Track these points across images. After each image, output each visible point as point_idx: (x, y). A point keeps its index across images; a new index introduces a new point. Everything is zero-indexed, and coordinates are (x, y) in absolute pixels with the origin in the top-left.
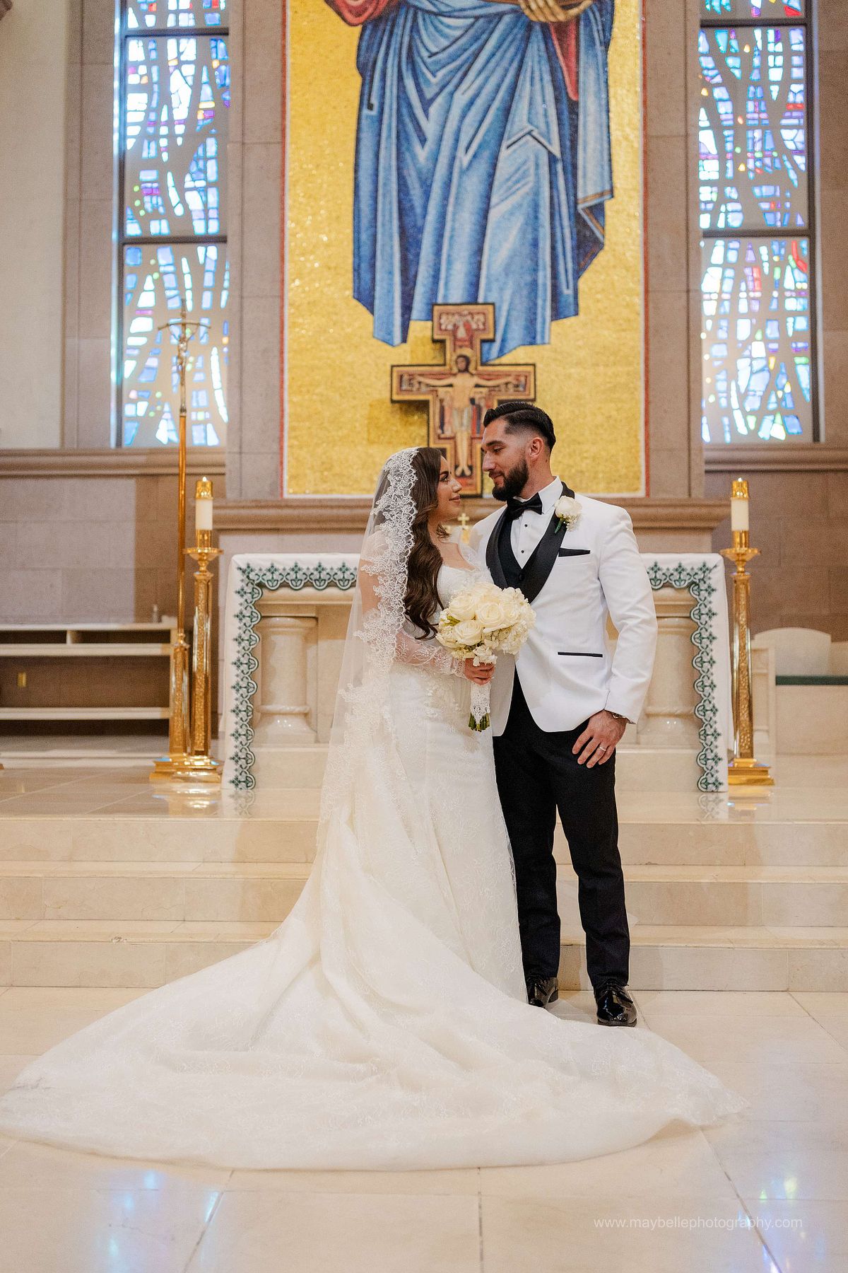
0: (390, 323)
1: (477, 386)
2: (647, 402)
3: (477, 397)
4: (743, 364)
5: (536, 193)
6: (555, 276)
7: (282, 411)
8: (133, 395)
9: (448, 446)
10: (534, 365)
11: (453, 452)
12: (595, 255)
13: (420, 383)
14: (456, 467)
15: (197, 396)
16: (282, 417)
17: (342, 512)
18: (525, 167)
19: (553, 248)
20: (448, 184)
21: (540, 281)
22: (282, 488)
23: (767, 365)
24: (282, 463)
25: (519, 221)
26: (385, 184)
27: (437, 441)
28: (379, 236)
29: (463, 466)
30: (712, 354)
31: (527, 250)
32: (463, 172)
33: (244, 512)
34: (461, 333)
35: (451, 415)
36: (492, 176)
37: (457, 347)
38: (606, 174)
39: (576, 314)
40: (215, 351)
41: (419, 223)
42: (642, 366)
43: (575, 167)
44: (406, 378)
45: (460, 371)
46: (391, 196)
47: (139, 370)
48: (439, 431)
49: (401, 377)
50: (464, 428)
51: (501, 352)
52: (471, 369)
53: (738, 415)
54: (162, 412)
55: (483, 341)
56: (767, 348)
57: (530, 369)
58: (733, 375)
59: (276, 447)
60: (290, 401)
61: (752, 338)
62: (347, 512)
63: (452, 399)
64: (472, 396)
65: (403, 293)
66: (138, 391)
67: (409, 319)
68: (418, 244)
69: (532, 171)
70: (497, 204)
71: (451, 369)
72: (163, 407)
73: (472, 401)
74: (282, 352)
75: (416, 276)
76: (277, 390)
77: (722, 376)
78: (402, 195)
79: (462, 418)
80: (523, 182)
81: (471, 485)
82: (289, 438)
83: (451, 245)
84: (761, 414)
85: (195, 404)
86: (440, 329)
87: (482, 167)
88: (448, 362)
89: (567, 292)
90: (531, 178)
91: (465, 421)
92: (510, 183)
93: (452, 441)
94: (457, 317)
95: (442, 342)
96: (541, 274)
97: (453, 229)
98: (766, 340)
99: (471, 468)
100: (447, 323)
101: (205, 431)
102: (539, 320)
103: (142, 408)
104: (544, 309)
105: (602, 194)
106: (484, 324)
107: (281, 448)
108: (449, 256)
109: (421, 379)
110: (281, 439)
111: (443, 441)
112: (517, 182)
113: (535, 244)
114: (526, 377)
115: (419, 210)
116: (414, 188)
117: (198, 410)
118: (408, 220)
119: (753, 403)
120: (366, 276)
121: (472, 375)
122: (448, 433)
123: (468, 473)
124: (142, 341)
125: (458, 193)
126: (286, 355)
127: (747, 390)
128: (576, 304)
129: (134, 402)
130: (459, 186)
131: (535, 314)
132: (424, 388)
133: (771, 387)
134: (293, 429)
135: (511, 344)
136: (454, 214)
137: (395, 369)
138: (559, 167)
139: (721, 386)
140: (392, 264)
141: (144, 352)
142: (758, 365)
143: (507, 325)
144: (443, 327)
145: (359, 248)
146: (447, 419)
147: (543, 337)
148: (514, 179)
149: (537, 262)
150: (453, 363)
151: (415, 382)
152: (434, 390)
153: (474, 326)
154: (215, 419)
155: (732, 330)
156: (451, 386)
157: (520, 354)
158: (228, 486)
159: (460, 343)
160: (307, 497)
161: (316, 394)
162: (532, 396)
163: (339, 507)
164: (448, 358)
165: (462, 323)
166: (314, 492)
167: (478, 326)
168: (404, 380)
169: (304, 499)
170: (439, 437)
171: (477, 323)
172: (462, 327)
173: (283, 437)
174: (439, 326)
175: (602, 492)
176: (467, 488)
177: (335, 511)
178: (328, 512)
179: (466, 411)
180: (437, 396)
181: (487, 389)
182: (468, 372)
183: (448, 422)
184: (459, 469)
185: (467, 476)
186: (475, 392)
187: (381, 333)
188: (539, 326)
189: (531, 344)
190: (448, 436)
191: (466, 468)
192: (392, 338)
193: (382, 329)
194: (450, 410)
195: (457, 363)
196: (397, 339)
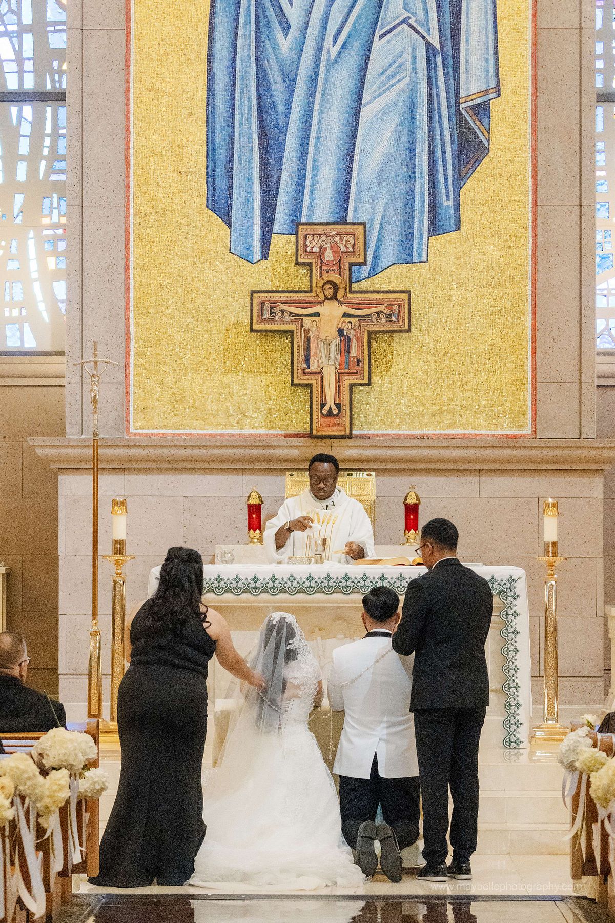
0: (249, 235)
1: (346, 315)
3: (345, 327)
5: (414, 90)
6: (433, 184)
7: (128, 335)
9: (313, 380)
11: (319, 389)
12: (478, 162)
13: (283, 311)
14: (323, 405)
15: (12, 288)
16: (128, 340)
17: (196, 452)
18: (400, 60)
19: (431, 153)
20: (314, 79)
21: (417, 191)
22: (128, 421)
24: (127, 393)
25: (393, 121)
26: (242, 78)
27: (302, 376)
28: (237, 137)
29: (330, 403)
31: (402, 154)
32: (331, 64)
34: (329, 256)
35: (318, 347)
36: (363, 69)
38: (492, 68)
39: (458, 228)
40: (32, 233)
41: (282, 122)
43: (456, 59)
44: (267, 305)
45: (326, 298)
46: (250, 91)
48: (304, 365)
49: (263, 304)
50: (331, 362)
52: (340, 295)
57: (405, 296)
59: (121, 376)
60: (137, 323)
62: (202, 452)
63: (318, 329)
64: (340, 326)
65: (263, 202)
67: (271, 232)
68: (281, 146)
69: (408, 65)
70: (370, 102)
71: (317, 296)
73: (341, 332)
74: (127, 268)
75: (278, 183)
76: (122, 311)
78: (261, 90)
79: (329, 350)
80: (398, 78)
81: (339, 424)
82: (135, 365)
83: (317, 148)
85: (9, 298)
86: (306, 251)
87: (352, 59)
88: (314, 289)
89: (447, 204)
90: (408, 72)
91: (333, 355)
92: (383, 78)
93: (318, 377)
94: (323, 238)
95: (309, 265)
96: (418, 182)
97: (319, 131)
99: (338, 406)
100: (313, 244)
101: (21, 331)
102: (416, 235)
104: (421, 222)
105: (487, 92)
106: (353, 246)
107: (127, 377)
108: (314, 161)
109: (284, 307)
110: (127, 366)
111: (308, 376)
112: (392, 76)
113: (412, 150)
114: (399, 305)
115: (281, 108)
116: (276, 83)
117: (12, 304)
118: (268, 120)
120: (221, 183)
121: (341, 303)
122: (314, 367)
123: (335, 412)
125: (324, 90)
126: (132, 271)
128: (458, 218)
130: (326, 80)
131: (412, 228)
132: (287, 318)
134: (140, 355)
135: (383, 262)
136: (321, 113)
137: (255, 295)
138: (439, 60)
140: (251, 169)
144: (309, 249)
145: (214, 150)
146: (312, 353)
147: (420, 255)
148: (387, 74)
149: (414, 168)
150: (319, 290)
151: (277, 310)
152: (299, 318)
153: (343, 249)
154: (33, 317)
157: (392, 278)
158: (67, 421)
159: (327, 268)
160: (156, 431)
161: (166, 316)
162: (406, 328)
163: (193, 447)
164: (314, 284)
165: (329, 245)
166: (165, 426)
167: (347, 248)
168: (265, 307)
169: (154, 435)
170: (304, 373)
171: (346, 245)
172: (329, 249)
173: (128, 364)
174: (304, 248)
175: (484, 429)
176: (335, 428)
177: (189, 451)
178: (181, 452)
179: (334, 342)
180: (302, 326)
181: (357, 319)
182: (336, 299)
183: (314, 356)
184: (327, 407)
185: (334, 415)
186: (343, 322)
187: (238, 248)
188: (415, 241)
189: (407, 262)
190: (314, 371)
191: (333, 407)
192: (251, 254)
193: (239, 244)
194: (316, 341)
195: (323, 290)
196: (257, 256)
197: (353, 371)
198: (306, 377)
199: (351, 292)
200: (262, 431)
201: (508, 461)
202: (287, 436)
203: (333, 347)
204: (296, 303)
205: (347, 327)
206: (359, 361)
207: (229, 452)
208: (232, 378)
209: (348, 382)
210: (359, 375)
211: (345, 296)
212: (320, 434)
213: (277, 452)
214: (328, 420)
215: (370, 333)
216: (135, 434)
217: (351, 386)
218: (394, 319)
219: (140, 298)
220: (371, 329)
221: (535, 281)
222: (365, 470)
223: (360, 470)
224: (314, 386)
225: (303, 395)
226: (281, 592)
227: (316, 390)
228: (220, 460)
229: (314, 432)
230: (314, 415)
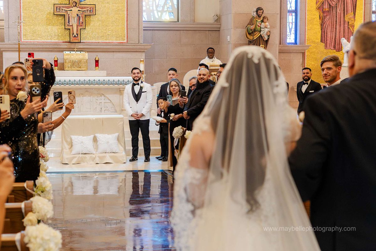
2: (127, 15)
13: (62, 9)
16: (21, 17)
17: (40, 46)
22: (21, 38)
24: (21, 31)
27: (67, 26)
29: (75, 34)
33: (11, 46)
42: (126, 4)
45: (74, 6)
48: (68, 24)
49: (57, 7)
50: (75, 23)
52: (77, 5)
53: (155, 12)
57: (94, 6)
60: (23, 12)
62: (41, 46)
63: (72, 14)
73: (77, 15)
76: (19, 9)
79: (74, 20)
82: (23, 23)
84: (162, 11)
99: (77, 34)
107: (21, 26)
114: (93, 8)
119: (160, 9)
121: (78, 7)
122: (71, 24)
127: (158, 4)
133: (165, 4)
134: (24, 20)
137: (55, 5)
139: (151, 3)
146: (70, 20)
152: (66, 11)
156: (71, 10)
158: (5, 38)
160: (28, 41)
162: (95, 14)
163: (39, 45)
166: (31, 40)
169: (28, 42)
170: (68, 26)
175: (114, 40)
176: (76, 40)
177: (38, 46)
178: (36, 46)
180: (67, 13)
181: (82, 12)
184: (74, 35)
186: (78, 12)
191: (76, 35)
194: (71, 17)
195: (73, 4)
197: (81, 25)
198: (69, 27)
199: (80, 4)
200: (57, 41)
201: (121, 49)
202: (63, 42)
203: (76, 19)
205: (79, 14)
206: (82, 23)
207: (48, 46)
208: (49, 27)
209: (80, 28)
210: (82, 26)
213: (61, 46)
214: (74, 38)
216: (23, 42)
217: (80, 29)
218: (91, 12)
220: (85, 14)
221: (127, 2)
222: (85, 51)
223: (83, 51)
224: (71, 29)
225: (67, 32)
226: (72, 84)
227: (71, 30)
228: (46, 48)
229: (71, 41)
230: (71, 37)
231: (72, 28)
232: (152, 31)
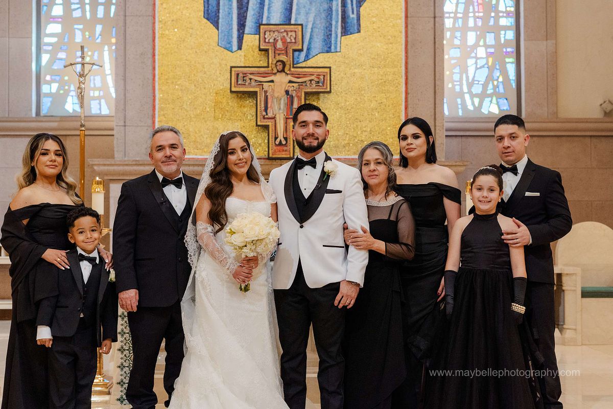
0: (230, 36)
1: (290, 82)
2: (407, 93)
3: (290, 89)
4: (471, 62)
6: (344, 5)
7: (154, 96)
8: (48, 78)
9: (270, 123)
10: (330, 68)
13: (251, 79)
14: (276, 138)
15: (94, 80)
16: (154, 100)
21: (334, 8)
23: (487, 63)
27: (263, 120)
29: (281, 137)
30: (451, 55)
33: (127, 168)
34: (280, 45)
35: (273, 102)
37: (277, 55)
39: (359, 31)
40: (106, 48)
42: (403, 68)
44: (241, 75)
45: (278, 71)
47: (52, 61)
49: (238, 75)
50: (281, 111)
51: (307, 58)
52: (286, 70)
53: (467, 97)
54: (69, 91)
55: (295, 51)
56: (487, 53)
57: (327, 70)
58: (464, 70)
59: (150, 122)
60: (159, 90)
61: (476, 45)
63: (273, 90)
64: (286, 89)
65: (239, 15)
66: (51, 76)
67: (243, 33)
71: (272, 69)
72: (69, 87)
73: (287, 92)
74: (154, 55)
75: (247, 3)
76: (151, 81)
77: (457, 70)
79: (280, 104)
81: (286, 151)
82: (159, 116)
84: (483, 96)
85: (92, 85)
86: (265, 42)
88: (270, 65)
89: (352, 16)
91: (282, 106)
93: (273, 120)
94: (276, 33)
95: (266, 51)
96: (334, 3)
98: (486, 46)
99: (286, 139)
100: (270, 37)
101: (100, 104)
102: (333, 35)
103: (54, 87)
104: (336, 27)
106: (295, 39)
107: (154, 123)
109: (251, 77)
110: (154, 116)
111: (266, 120)
114: (324, 76)
117: (95, 89)
119: (477, 89)
120: (213, 3)
121: (287, 74)
122: (270, 115)
123: (284, 142)
124: (54, 40)
126: (157, 57)
127: (473, 80)
128: (359, 25)
129: (49, 83)
131: (331, 31)
132: (253, 83)
133: (490, 78)
134: (161, 109)
135: (313, 52)
137: (233, 69)
139: (456, 77)
141: (57, 48)
142: (481, 63)
143: (311, 38)
144: (267, 40)
146: (269, 106)
147: (336, 48)
150: (274, 66)
151: (247, 78)
152: (260, 83)
153: (289, 40)
154: (107, 96)
155: (464, 38)
156: (272, 81)
157: (320, 60)
158: (116, 149)
159: (278, 52)
161: (178, 85)
162: (328, 90)
163: (193, 165)
164: (270, 62)
165: (280, 38)
167: (291, 40)
168: (239, 77)
170: (264, 118)
171: (290, 38)
172: (280, 41)
173: (155, 114)
174: (264, 40)
176: (284, 153)
177: (192, 168)
179: (283, 99)
180: (263, 89)
181: (297, 84)
182: (284, 72)
183: (270, 107)
184: (278, 140)
185: (283, 145)
186: (289, 86)
187: (223, 43)
188: (333, 39)
189: (328, 52)
190: (270, 117)
191: (283, 139)
192: (231, 47)
193: (224, 40)
194: (271, 98)
195: (276, 66)
196: (235, 47)
199: (293, 67)
203: (282, 102)
204: (259, 74)
205: (291, 89)
211: (290, 70)
212: (274, 156)
215: (306, 93)
218: (321, 85)
219: (162, 74)
220: (306, 91)
221: (406, 63)
224: (270, 127)
225: (264, 133)
227: (271, 129)
229: (271, 155)
230: (270, 146)
231: (273, 123)
232: (459, 139)
